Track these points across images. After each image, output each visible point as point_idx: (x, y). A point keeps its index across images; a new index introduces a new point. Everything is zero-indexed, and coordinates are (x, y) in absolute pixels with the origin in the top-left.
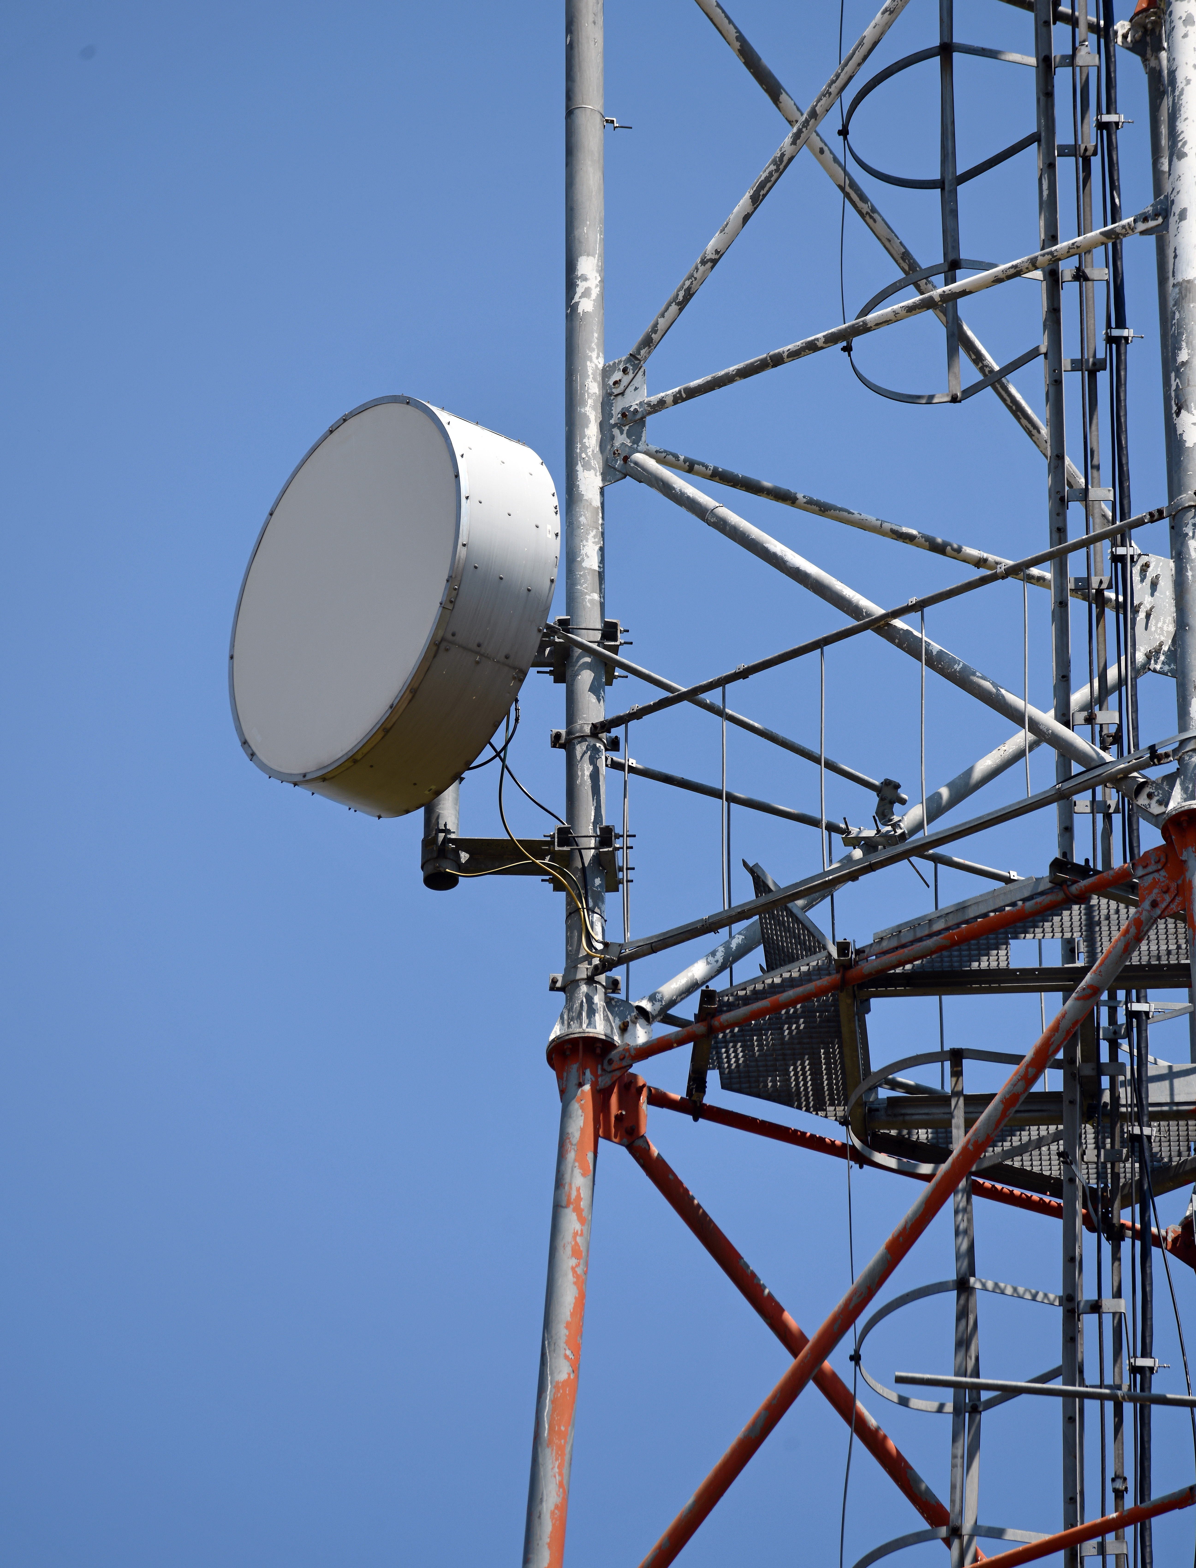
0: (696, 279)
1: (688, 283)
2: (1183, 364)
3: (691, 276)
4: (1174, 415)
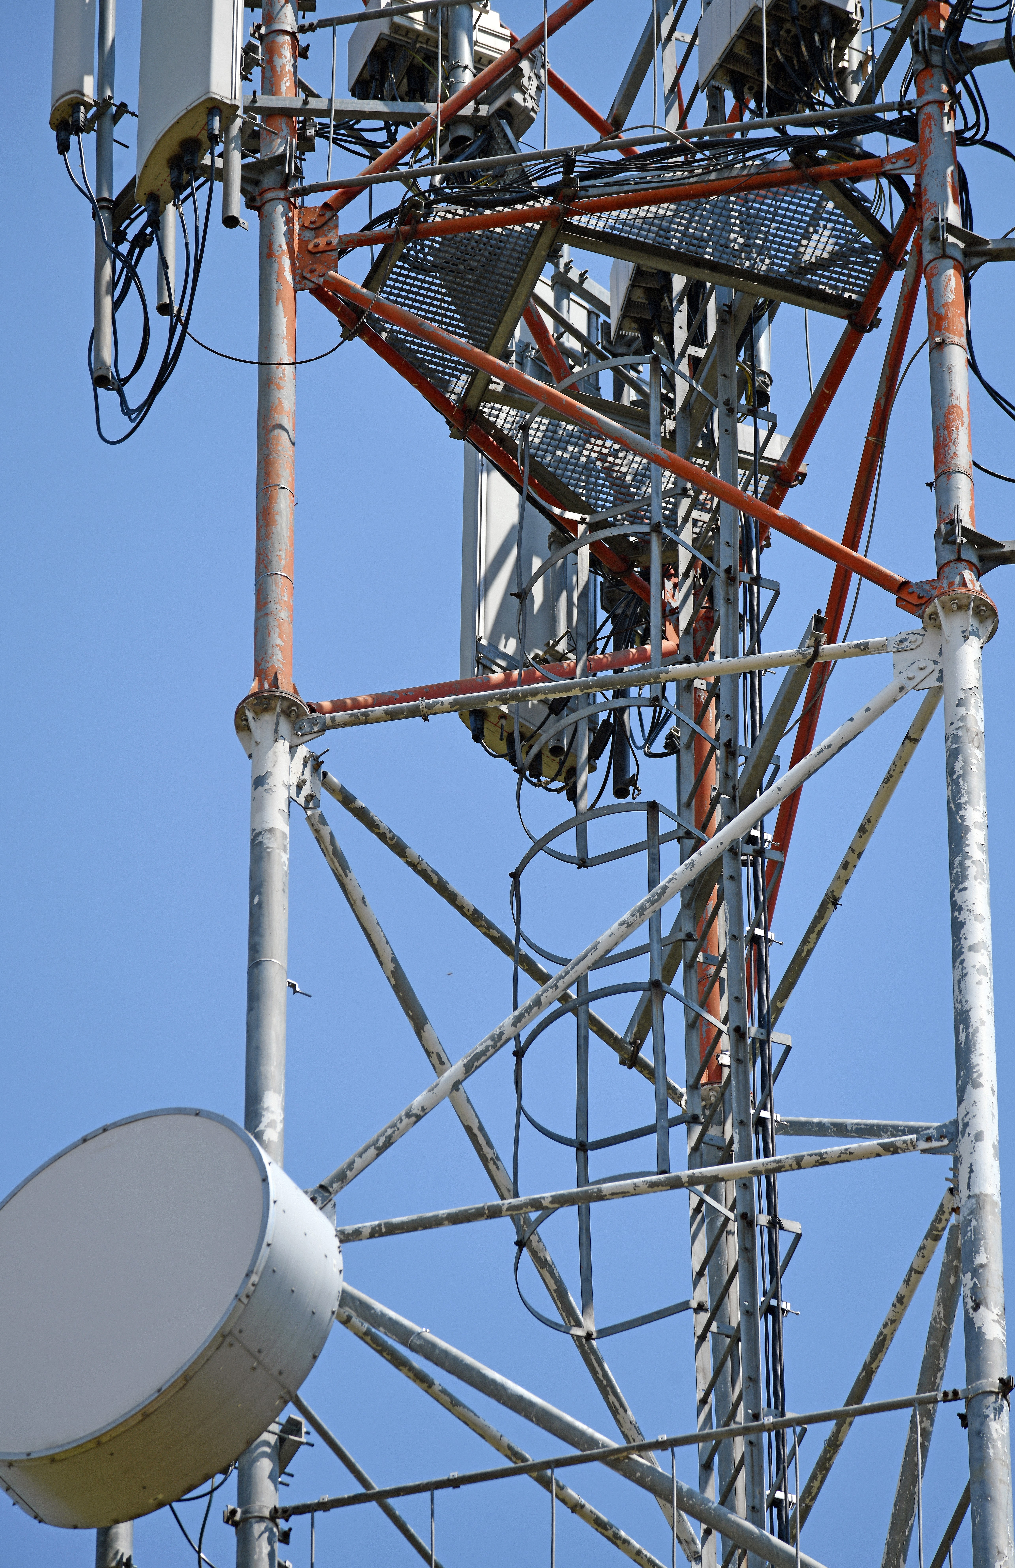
0: (398, 1129)
1: (389, 1131)
2: (982, 1266)
3: (394, 1125)
4: (971, 1311)
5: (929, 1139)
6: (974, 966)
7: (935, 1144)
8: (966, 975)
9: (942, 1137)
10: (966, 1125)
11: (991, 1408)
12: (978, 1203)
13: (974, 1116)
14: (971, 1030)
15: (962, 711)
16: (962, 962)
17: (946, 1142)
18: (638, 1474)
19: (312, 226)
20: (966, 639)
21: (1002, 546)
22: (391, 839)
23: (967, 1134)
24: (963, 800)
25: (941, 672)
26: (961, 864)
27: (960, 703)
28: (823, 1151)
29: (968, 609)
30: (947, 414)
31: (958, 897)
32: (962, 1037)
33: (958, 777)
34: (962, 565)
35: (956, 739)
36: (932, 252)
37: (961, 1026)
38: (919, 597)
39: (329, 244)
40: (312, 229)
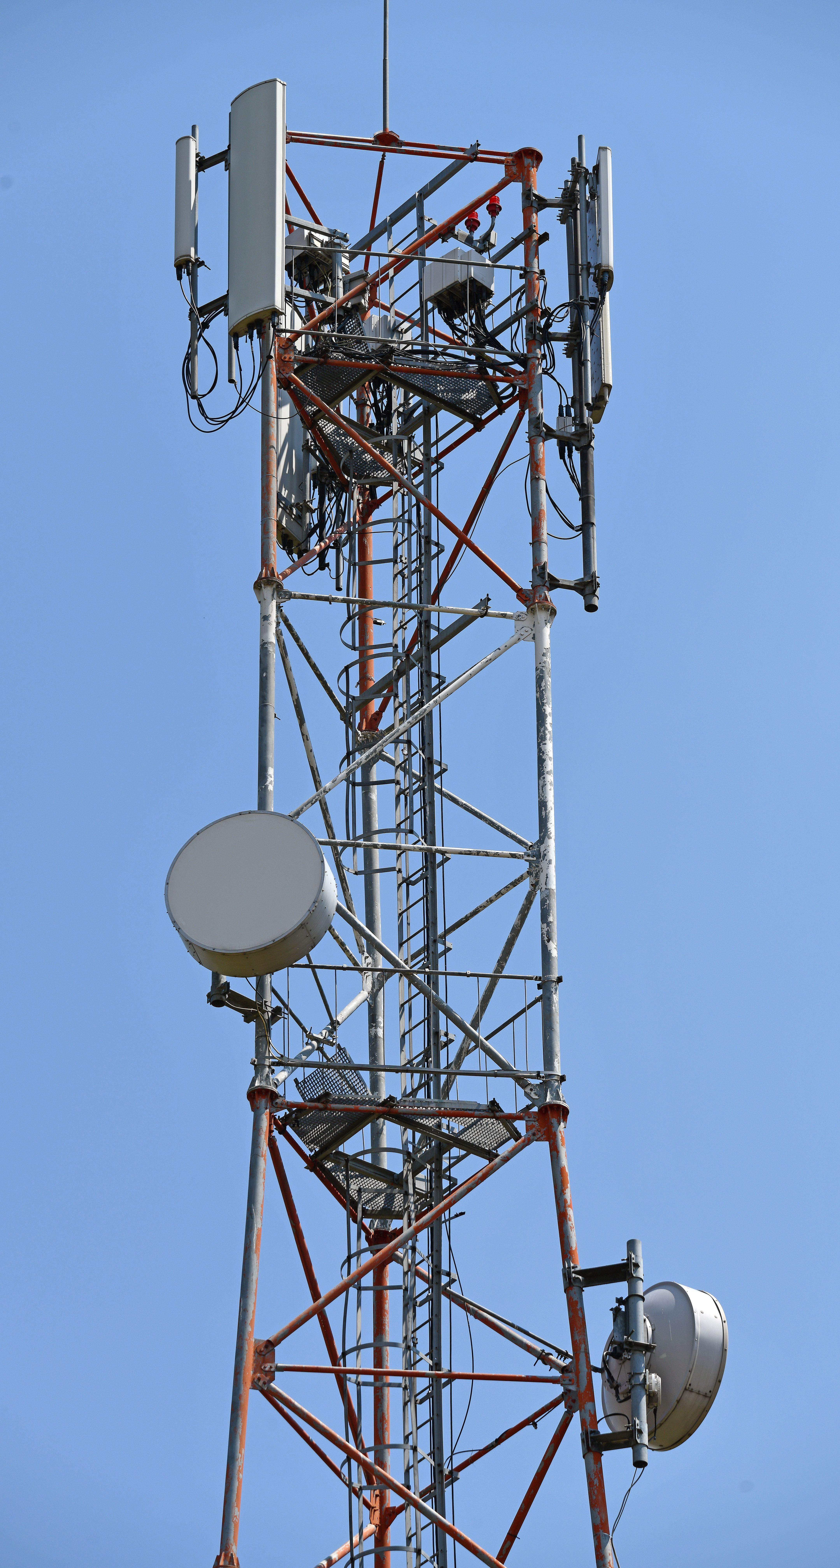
2: (551, 922)
4: (546, 941)
5: (528, 856)
6: (549, 782)
7: (531, 858)
8: (546, 784)
9: (533, 856)
10: (545, 855)
11: (554, 988)
12: (549, 893)
13: (548, 852)
14: (547, 812)
15: (545, 659)
16: (544, 778)
17: (535, 859)
18: (416, 982)
19: (283, 347)
20: (546, 624)
21: (559, 581)
22: (296, 636)
23: (545, 859)
24: (545, 701)
25: (534, 635)
26: (544, 732)
27: (544, 655)
28: (488, 851)
29: (548, 611)
30: (539, 513)
31: (542, 746)
32: (544, 813)
33: (543, 690)
34: (545, 588)
35: (542, 671)
36: (534, 432)
37: (543, 808)
38: (526, 597)
39: (290, 358)
40: (283, 349)
